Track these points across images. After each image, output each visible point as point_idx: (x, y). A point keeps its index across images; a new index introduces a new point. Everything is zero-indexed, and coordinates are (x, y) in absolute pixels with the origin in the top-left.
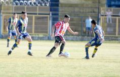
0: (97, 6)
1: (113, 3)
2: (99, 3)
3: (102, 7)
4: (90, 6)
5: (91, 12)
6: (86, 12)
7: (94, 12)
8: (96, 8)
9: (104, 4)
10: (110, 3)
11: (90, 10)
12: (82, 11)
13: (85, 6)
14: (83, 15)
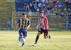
0: (10, 11)
1: (19, 9)
2: (11, 9)
3: (13, 11)
4: (6, 11)
5: (7, 14)
6: (4, 14)
7: (9, 14)
8: (10, 12)
9: (14, 10)
10: (18, 9)
11: (6, 13)
12: (2, 14)
13: (3, 11)
14: (2, 16)
